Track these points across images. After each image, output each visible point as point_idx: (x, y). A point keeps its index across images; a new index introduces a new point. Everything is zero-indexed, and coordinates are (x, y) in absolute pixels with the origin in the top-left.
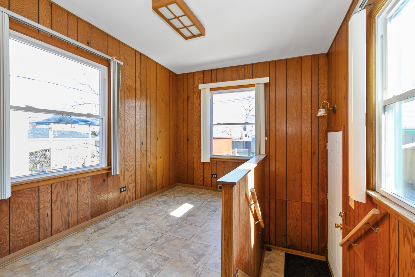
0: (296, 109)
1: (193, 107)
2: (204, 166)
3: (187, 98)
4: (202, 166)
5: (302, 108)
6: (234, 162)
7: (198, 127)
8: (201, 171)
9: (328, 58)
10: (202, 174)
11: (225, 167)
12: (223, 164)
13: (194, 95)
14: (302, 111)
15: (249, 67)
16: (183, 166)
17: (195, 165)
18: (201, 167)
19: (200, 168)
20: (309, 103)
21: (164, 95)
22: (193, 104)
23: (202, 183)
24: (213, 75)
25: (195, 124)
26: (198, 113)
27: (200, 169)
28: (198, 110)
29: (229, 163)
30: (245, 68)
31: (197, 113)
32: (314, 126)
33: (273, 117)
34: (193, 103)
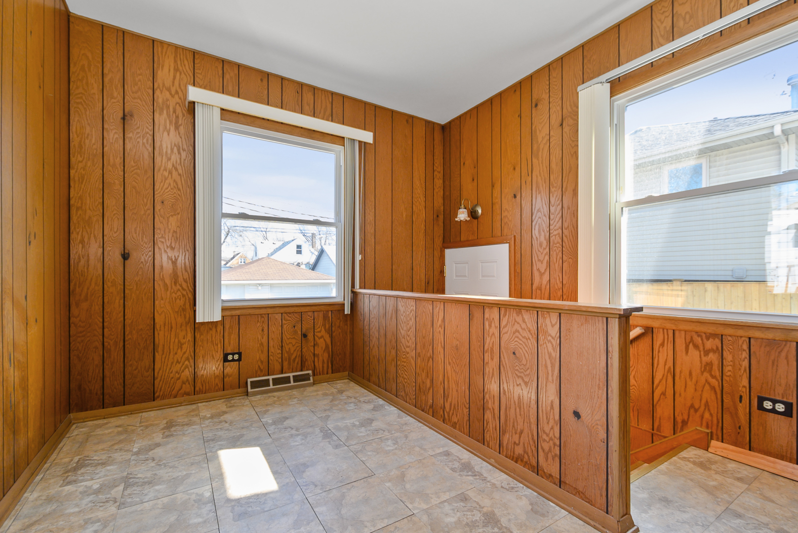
0: (406, 206)
1: (151, 149)
2: (197, 335)
3: (121, 115)
4: (190, 337)
5: (414, 206)
6: (290, 313)
7: (172, 216)
8: (185, 353)
9: (443, 132)
10: (188, 359)
11: (266, 329)
12: (258, 321)
13: (157, 115)
14: (414, 210)
15: (325, 96)
16: (100, 347)
17: (160, 337)
18: (183, 341)
19: (179, 342)
20: (423, 199)
21: (43, 66)
22: (150, 141)
23: (188, 388)
24: (227, 76)
25: (158, 207)
26: (170, 173)
27: (181, 345)
28: (173, 165)
29: (277, 317)
30: (316, 95)
31: (166, 174)
32: (428, 237)
33: (370, 215)
34: (151, 138)
